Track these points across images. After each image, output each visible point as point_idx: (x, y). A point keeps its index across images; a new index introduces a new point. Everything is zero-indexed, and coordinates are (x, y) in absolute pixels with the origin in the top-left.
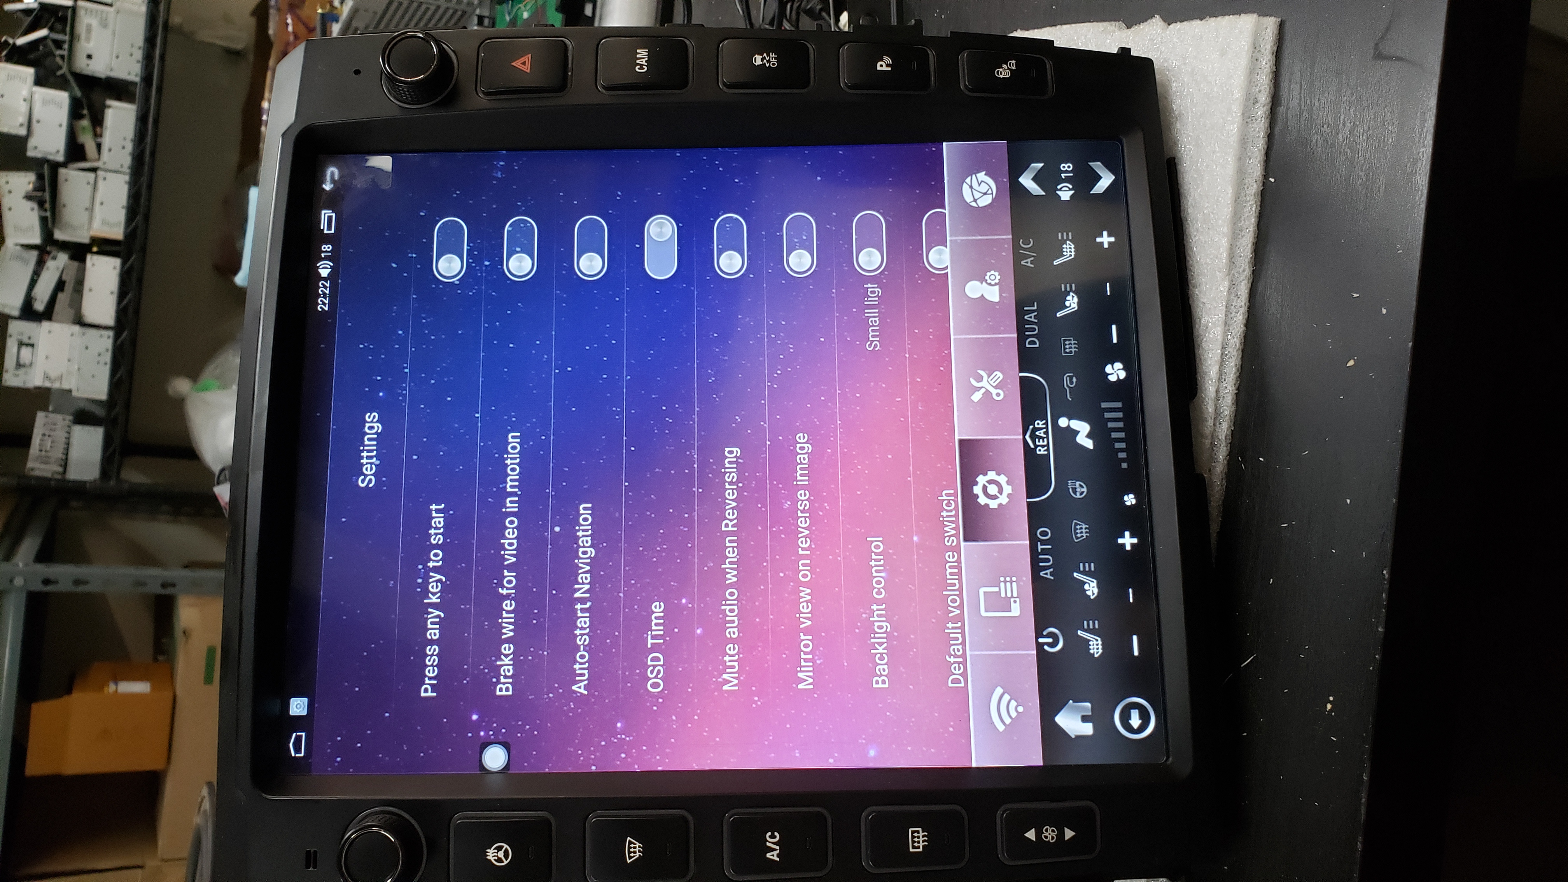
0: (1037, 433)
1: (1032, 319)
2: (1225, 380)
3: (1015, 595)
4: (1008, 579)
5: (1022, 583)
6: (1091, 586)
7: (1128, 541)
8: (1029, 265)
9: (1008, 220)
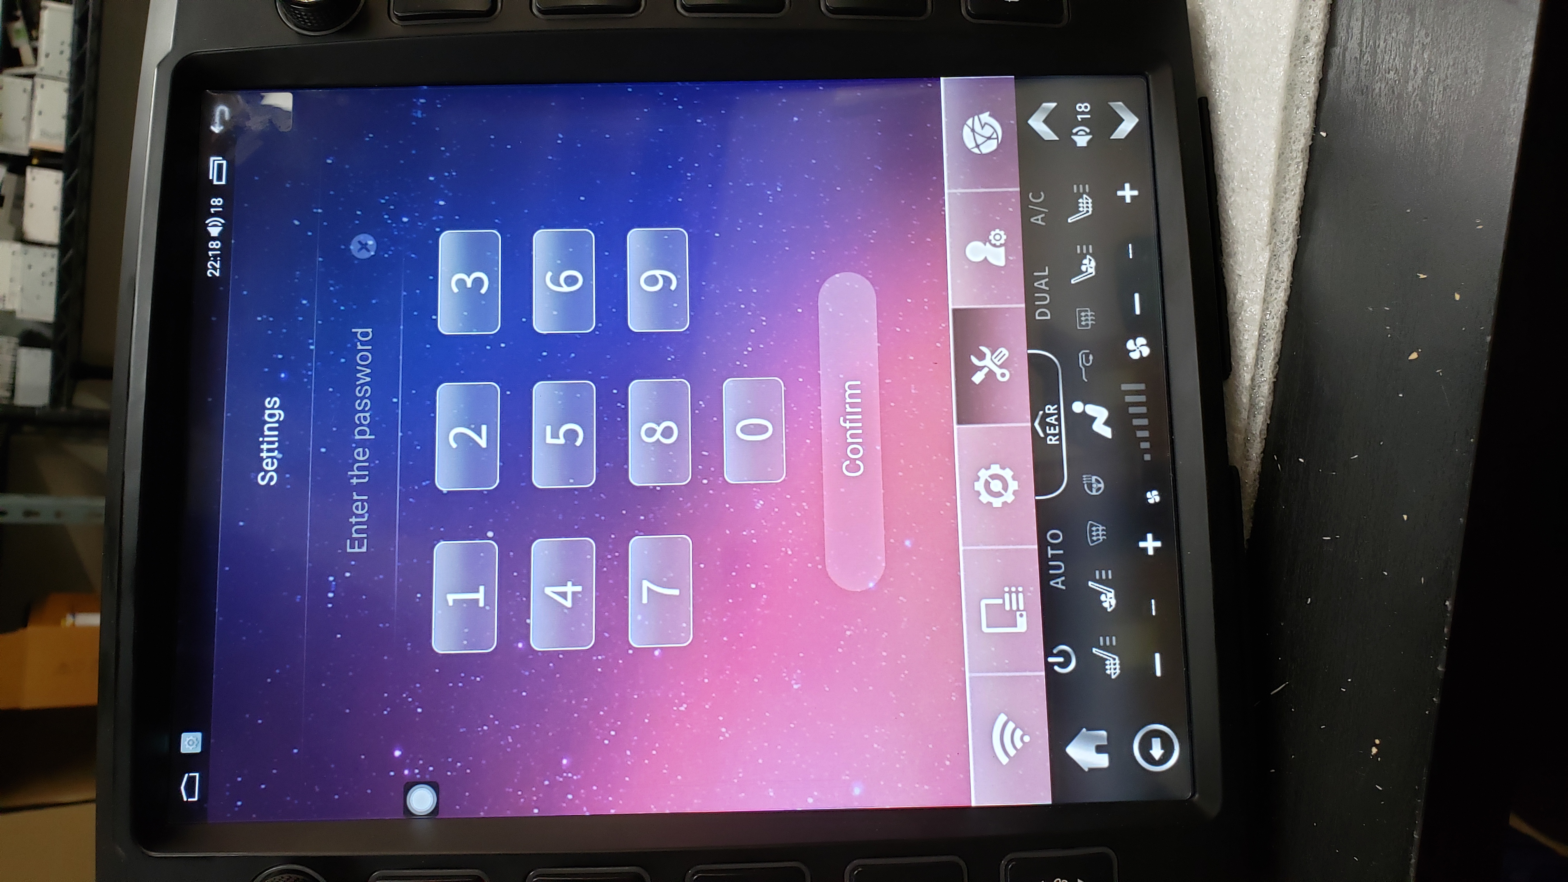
0: (1048, 420)
1: (1043, 287)
2: (1262, 367)
3: (1021, 607)
4: (1013, 589)
5: (1029, 594)
6: (1108, 597)
7: (1150, 544)
8: (1040, 222)
9: (1015, 170)
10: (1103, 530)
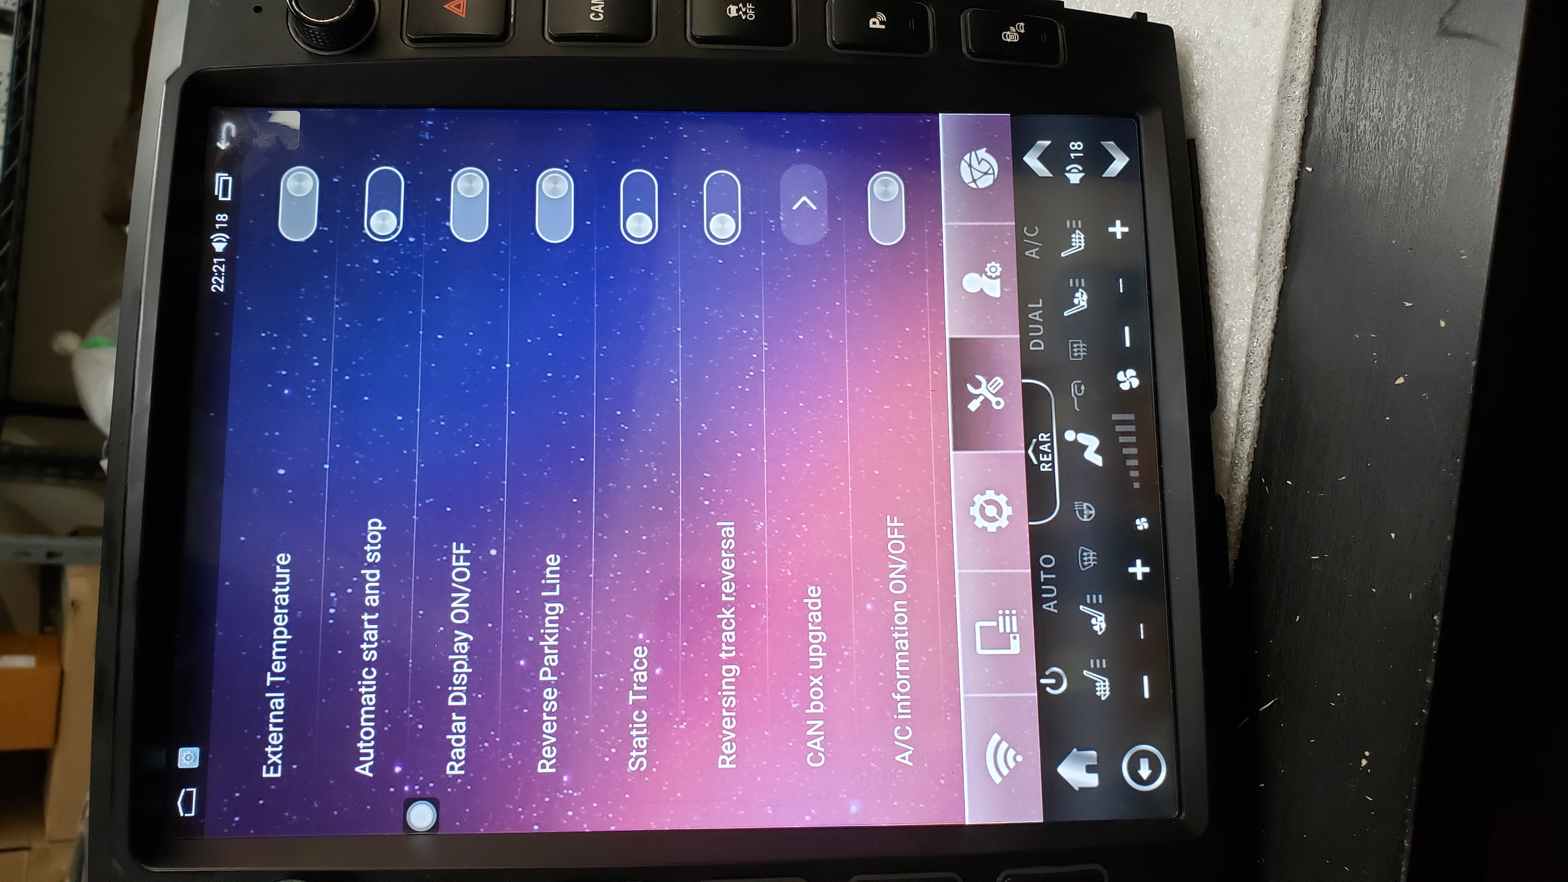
0: (1041, 448)
1: (1037, 318)
2: (1249, 392)
3: (1015, 630)
4: (1007, 612)
5: (1022, 617)
6: (1099, 620)
7: (1139, 570)
8: (1034, 256)
9: (1011, 204)
10: (1094, 555)
